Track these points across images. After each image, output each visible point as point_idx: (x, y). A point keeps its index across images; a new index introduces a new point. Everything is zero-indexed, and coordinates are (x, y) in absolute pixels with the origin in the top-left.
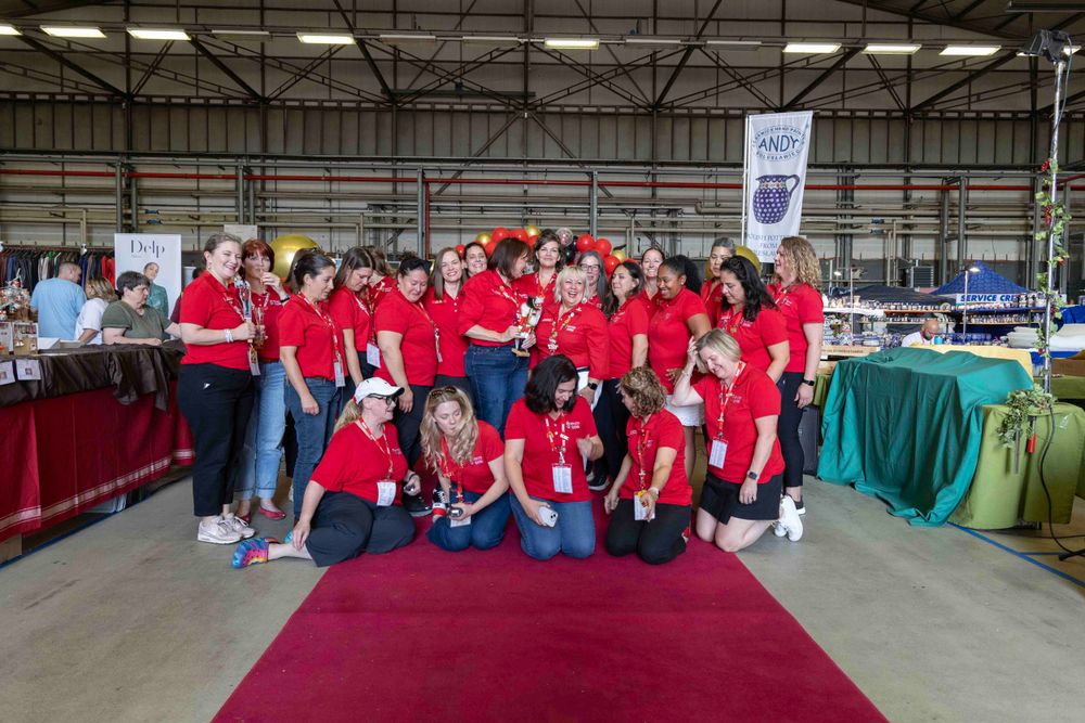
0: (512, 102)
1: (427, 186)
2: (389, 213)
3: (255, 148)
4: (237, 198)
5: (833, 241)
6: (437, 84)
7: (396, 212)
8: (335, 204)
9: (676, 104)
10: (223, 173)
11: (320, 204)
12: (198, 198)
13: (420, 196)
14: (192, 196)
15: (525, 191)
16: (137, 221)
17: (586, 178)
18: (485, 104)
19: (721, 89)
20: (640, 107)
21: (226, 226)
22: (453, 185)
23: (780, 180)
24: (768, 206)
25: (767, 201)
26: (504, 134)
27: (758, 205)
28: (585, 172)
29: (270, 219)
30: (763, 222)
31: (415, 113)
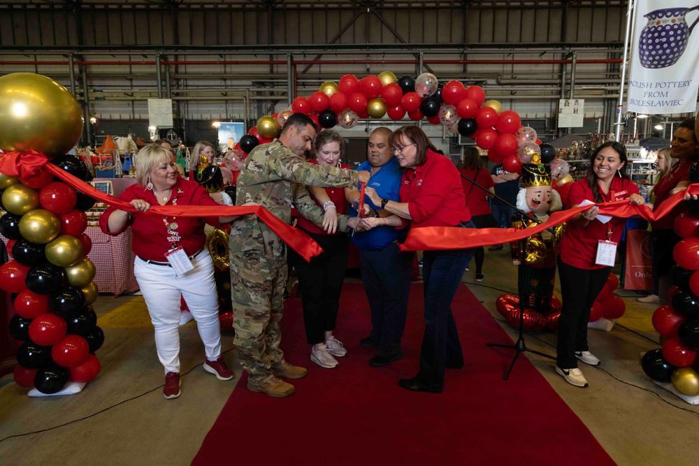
1: (295, 68)
2: (267, 89)
3: (169, 41)
4: (157, 79)
5: (601, 103)
7: (273, 87)
8: (228, 83)
10: (146, 60)
11: (218, 82)
12: (131, 80)
13: (289, 74)
14: (128, 79)
15: (367, 69)
16: (88, 97)
17: (413, 58)
18: (337, 3)
20: (455, 1)
21: (149, 100)
22: (314, 65)
23: (676, 14)
24: (658, 47)
25: (657, 41)
26: (352, 26)
27: (645, 47)
28: (413, 54)
29: (182, 94)
30: (650, 67)
31: (286, 11)
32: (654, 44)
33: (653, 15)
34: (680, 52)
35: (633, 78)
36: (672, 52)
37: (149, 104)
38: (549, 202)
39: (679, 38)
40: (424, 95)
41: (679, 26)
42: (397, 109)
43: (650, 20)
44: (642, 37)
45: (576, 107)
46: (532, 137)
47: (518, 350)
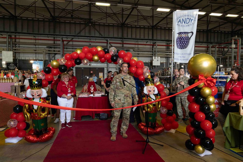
0: (86, 21)
1: (63, 42)
2: (53, 49)
3: (13, 30)
4: (7, 44)
5: (165, 58)
6: (66, 14)
7: (55, 49)
8: (37, 46)
9: (128, 24)
10: (2, 36)
11: (33, 46)
13: (61, 45)
15: (90, 44)
17: (106, 41)
18: (79, 21)
19: (139, 20)
20: (119, 24)
21: (2, 51)
22: (71, 42)
23: (186, 33)
24: (182, 43)
25: (181, 41)
26: (84, 29)
27: (178, 43)
28: (106, 40)
29: (17, 50)
30: (180, 49)
31: (60, 23)
32: (180, 42)
33: (180, 33)
34: (188, 45)
35: (175, 52)
36: (185, 45)
37: (2, 53)
38: (154, 91)
39: (187, 41)
40: (112, 55)
41: (187, 37)
42: (103, 59)
43: (179, 35)
44: (177, 40)
45: (158, 59)
46: (147, 69)
47: (147, 142)
